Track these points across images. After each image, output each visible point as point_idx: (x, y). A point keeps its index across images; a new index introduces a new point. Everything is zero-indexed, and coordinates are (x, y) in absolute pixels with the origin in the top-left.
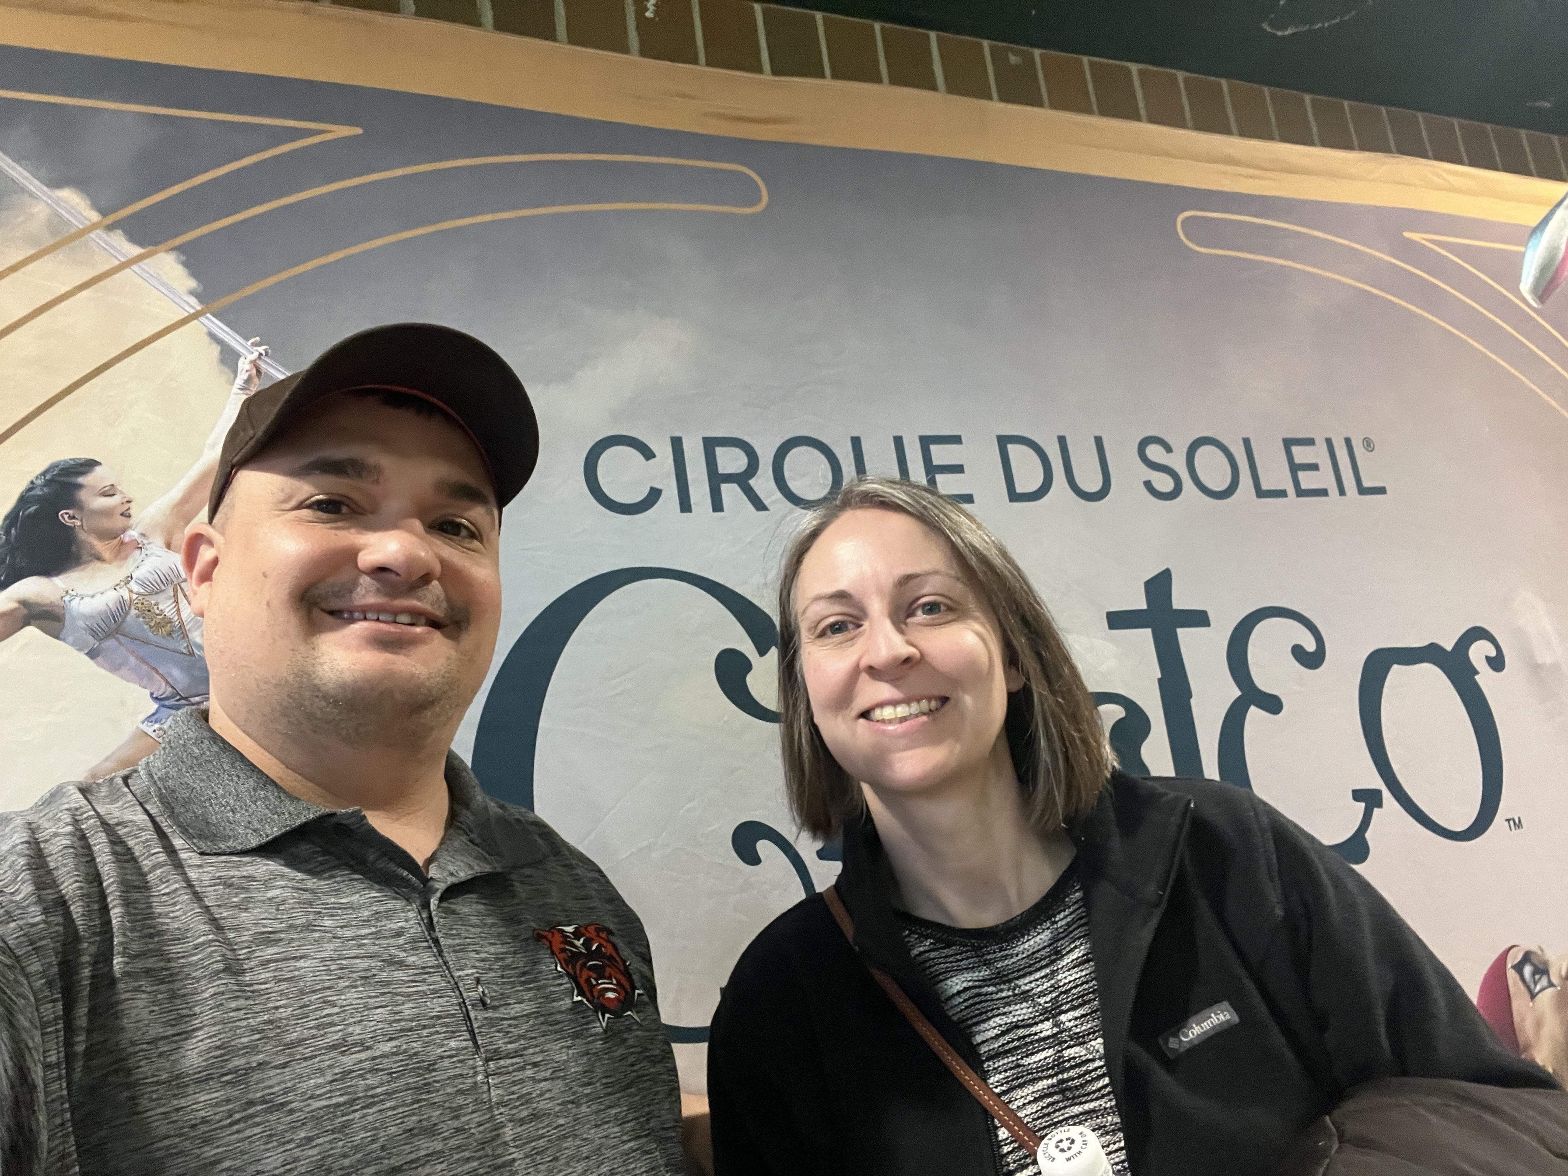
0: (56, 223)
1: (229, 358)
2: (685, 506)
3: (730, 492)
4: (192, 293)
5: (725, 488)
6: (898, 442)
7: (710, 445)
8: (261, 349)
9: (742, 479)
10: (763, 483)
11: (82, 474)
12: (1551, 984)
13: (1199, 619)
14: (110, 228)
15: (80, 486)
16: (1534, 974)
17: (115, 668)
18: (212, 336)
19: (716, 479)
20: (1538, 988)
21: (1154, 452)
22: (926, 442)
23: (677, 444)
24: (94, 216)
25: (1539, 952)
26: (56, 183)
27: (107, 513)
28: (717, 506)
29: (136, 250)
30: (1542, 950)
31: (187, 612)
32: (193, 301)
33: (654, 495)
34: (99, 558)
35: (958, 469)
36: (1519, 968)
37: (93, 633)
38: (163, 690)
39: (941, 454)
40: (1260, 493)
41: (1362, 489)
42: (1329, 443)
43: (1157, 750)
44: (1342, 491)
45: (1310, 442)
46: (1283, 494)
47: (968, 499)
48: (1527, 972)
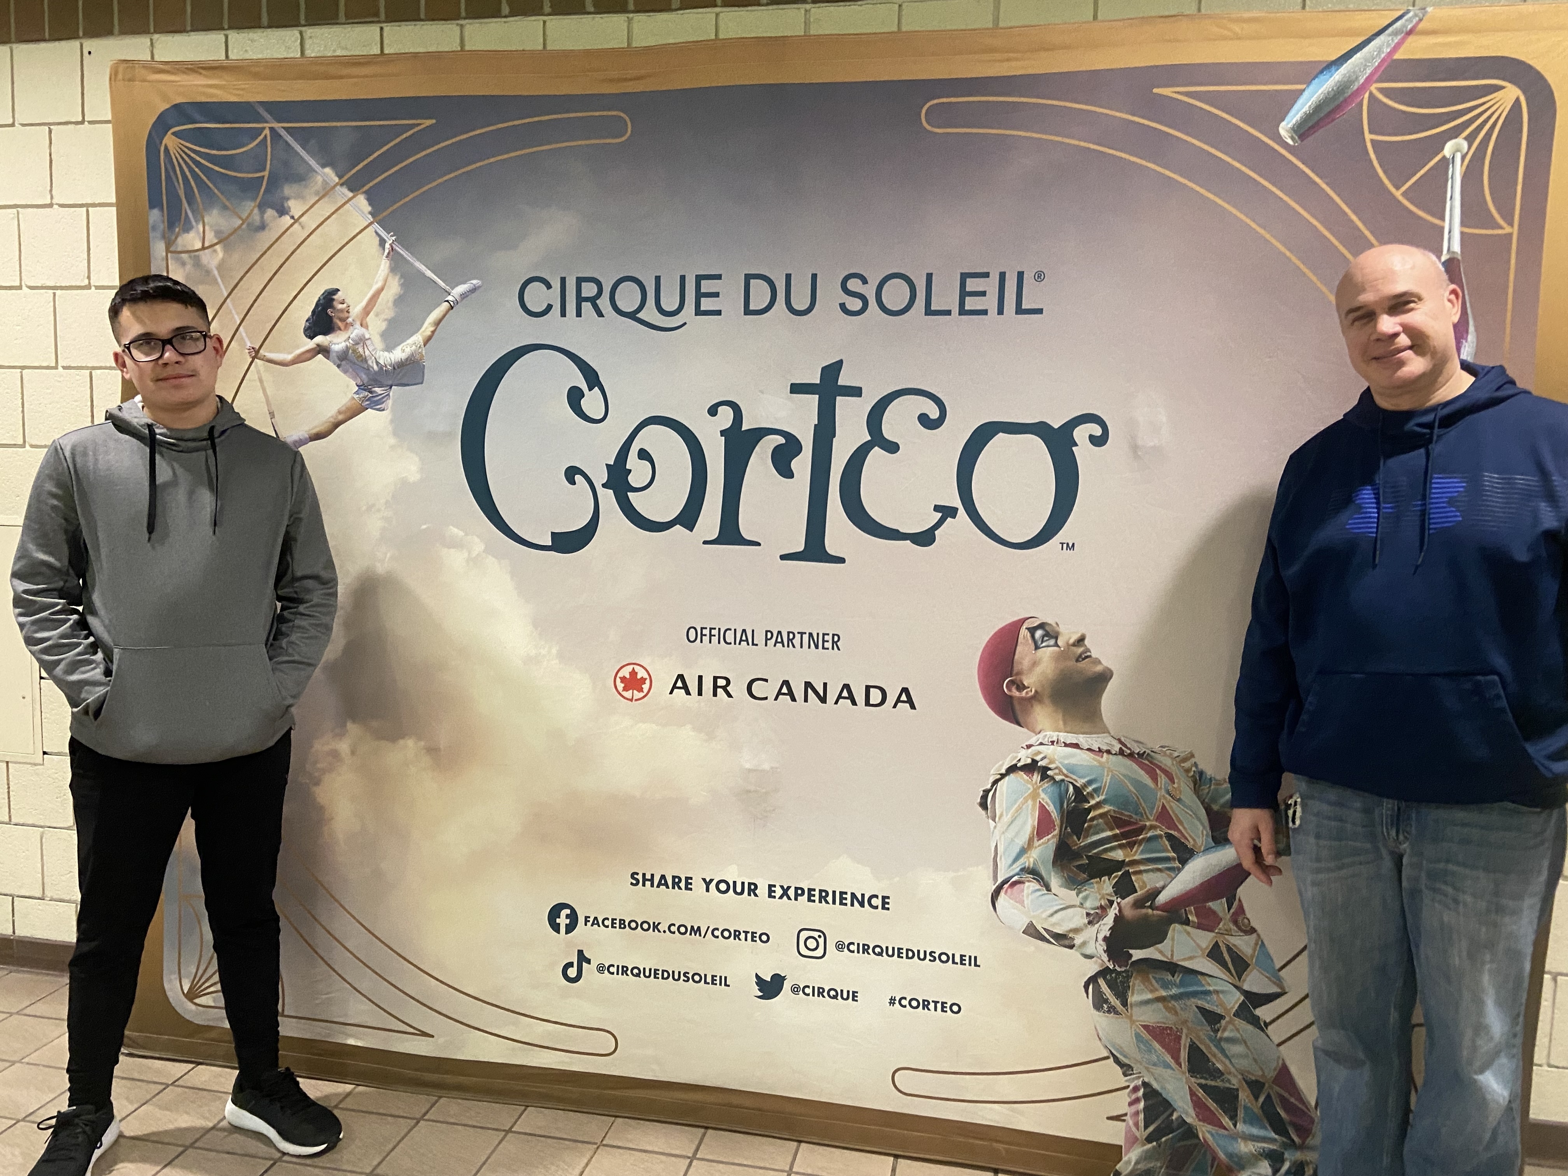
0: (325, 182)
1: (382, 242)
2: (563, 314)
3: (587, 306)
4: (370, 213)
5: (583, 304)
6: (683, 278)
7: (580, 281)
8: (394, 238)
9: (593, 300)
10: (604, 303)
11: (334, 294)
12: (1056, 645)
13: (856, 392)
14: (342, 185)
15: (333, 300)
16: (1043, 637)
17: (345, 372)
18: (376, 233)
19: (580, 299)
20: (1044, 644)
21: (854, 285)
22: (699, 279)
23: (563, 280)
24: (337, 179)
25: (1054, 625)
26: (324, 166)
27: (342, 311)
28: (579, 314)
29: (351, 195)
30: (1057, 624)
31: (367, 353)
32: (370, 216)
33: (550, 307)
34: (340, 329)
35: (716, 295)
36: (1032, 631)
37: (339, 359)
38: (360, 383)
39: (707, 286)
40: (929, 312)
41: (1020, 310)
42: (1002, 276)
43: (802, 464)
44: (1001, 312)
45: (986, 275)
46: (948, 313)
47: (718, 313)
48: (1039, 633)
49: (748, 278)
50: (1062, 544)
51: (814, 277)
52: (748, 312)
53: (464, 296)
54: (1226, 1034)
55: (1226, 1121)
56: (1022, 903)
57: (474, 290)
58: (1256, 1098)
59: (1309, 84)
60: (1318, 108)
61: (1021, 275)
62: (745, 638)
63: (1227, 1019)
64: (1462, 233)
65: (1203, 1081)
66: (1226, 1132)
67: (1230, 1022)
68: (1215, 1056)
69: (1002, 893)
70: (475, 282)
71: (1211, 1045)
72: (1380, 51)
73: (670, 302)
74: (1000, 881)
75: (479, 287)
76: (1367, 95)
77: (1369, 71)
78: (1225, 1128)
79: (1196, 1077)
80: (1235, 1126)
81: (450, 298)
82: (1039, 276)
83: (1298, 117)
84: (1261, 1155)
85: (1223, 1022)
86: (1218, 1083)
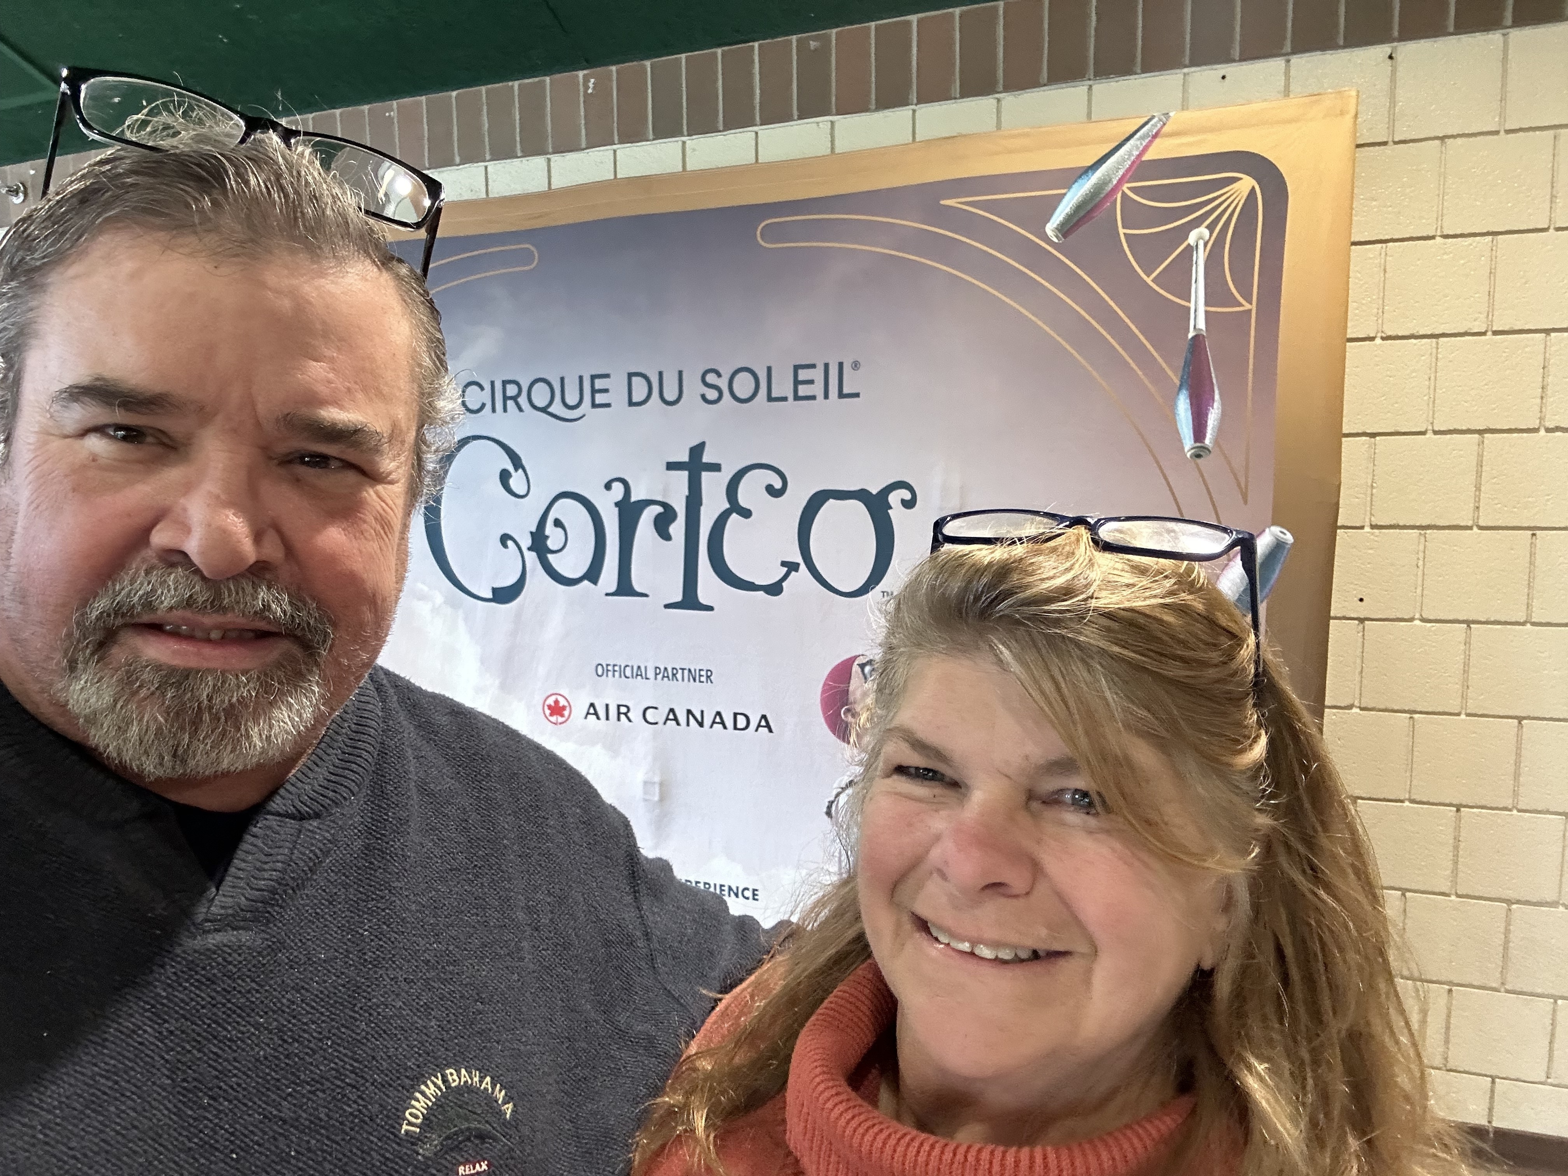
2: (494, 410)
3: (510, 403)
5: (508, 402)
6: (581, 378)
7: (505, 383)
9: (514, 399)
10: (523, 400)
13: (715, 467)
19: (505, 398)
21: (711, 378)
22: (593, 378)
23: (492, 383)
28: (505, 410)
33: (483, 405)
35: (606, 391)
39: (599, 384)
40: (770, 399)
41: (841, 395)
42: (826, 366)
43: (677, 528)
44: (826, 396)
45: (813, 366)
46: (785, 399)
47: (608, 405)
49: (630, 375)
50: (883, 592)
51: (680, 373)
52: (631, 404)
59: (1069, 187)
60: (1079, 207)
61: (841, 365)
62: (639, 673)
64: (1206, 312)
72: (1130, 154)
73: (572, 400)
76: (1119, 196)
77: (1121, 173)
82: (856, 365)
83: (1061, 218)
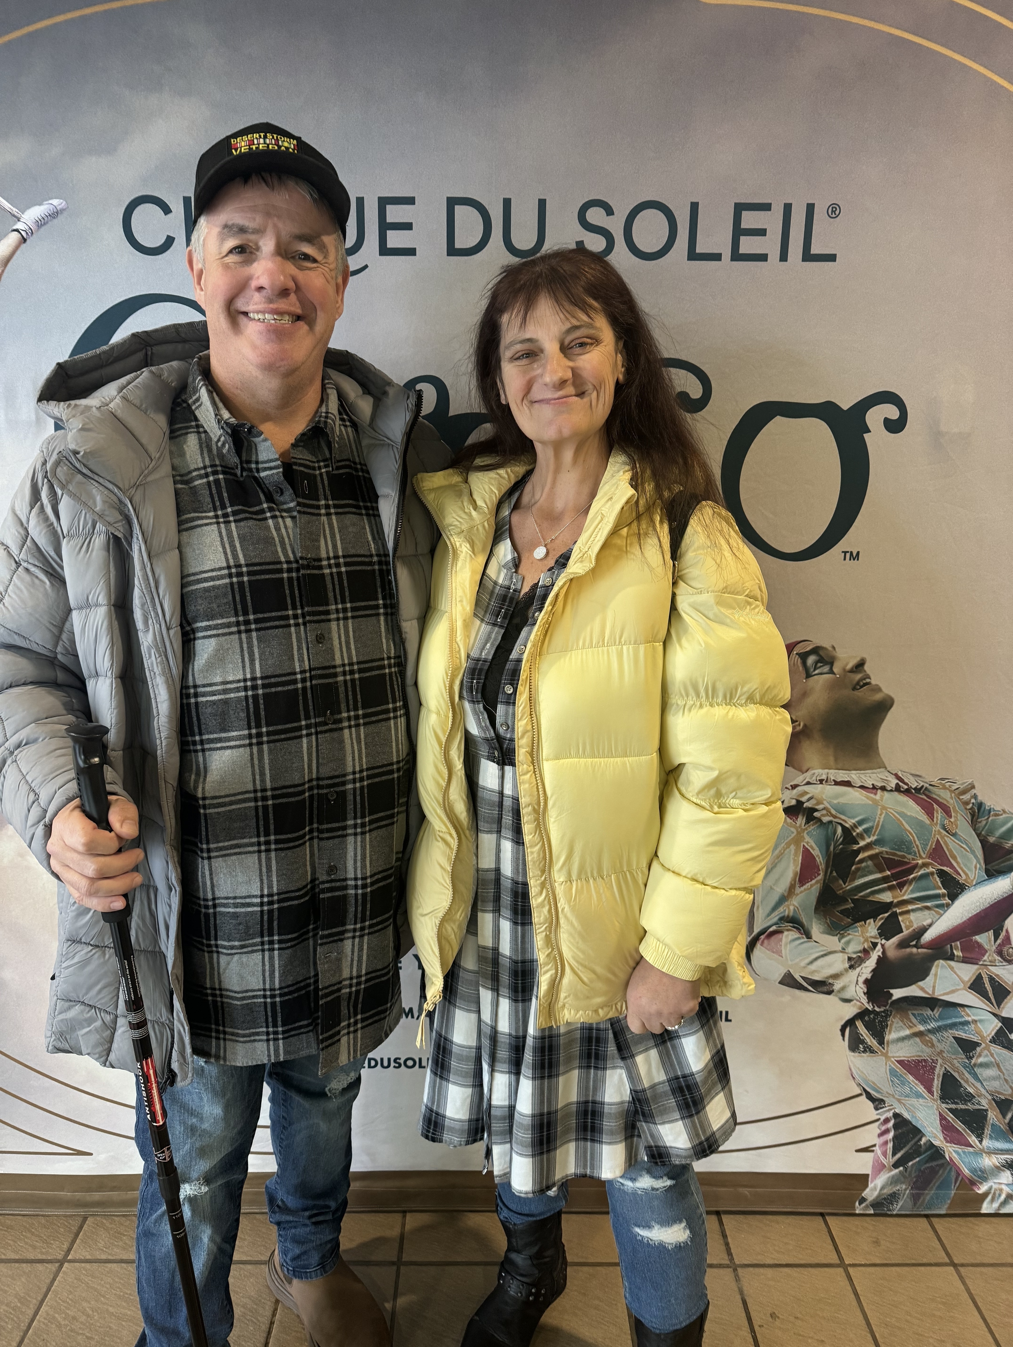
6: (360, 202)
12: (831, 672)
16: (816, 663)
20: (817, 672)
21: (595, 216)
22: (383, 202)
25: (830, 649)
30: (834, 648)
33: (170, 241)
35: (408, 226)
36: (805, 655)
39: (394, 214)
40: (693, 255)
41: (808, 256)
42: (788, 208)
44: (784, 257)
45: (766, 207)
46: (717, 257)
47: (411, 252)
48: (811, 660)
49: (452, 203)
50: (845, 553)
51: (542, 204)
52: (452, 251)
53: (41, 223)
54: (981, 1060)
55: (973, 1139)
56: (779, 953)
57: (55, 214)
58: (1004, 1117)
61: (810, 208)
63: (983, 1045)
65: (953, 1106)
66: (971, 1149)
67: (984, 1049)
68: (967, 1082)
69: (758, 945)
70: (55, 202)
71: (965, 1072)
74: (756, 930)
75: (62, 210)
78: (972, 1147)
79: (947, 1103)
80: (981, 1142)
81: (19, 226)
82: (834, 211)
84: (1004, 1166)
85: (978, 1049)
86: (970, 1106)
